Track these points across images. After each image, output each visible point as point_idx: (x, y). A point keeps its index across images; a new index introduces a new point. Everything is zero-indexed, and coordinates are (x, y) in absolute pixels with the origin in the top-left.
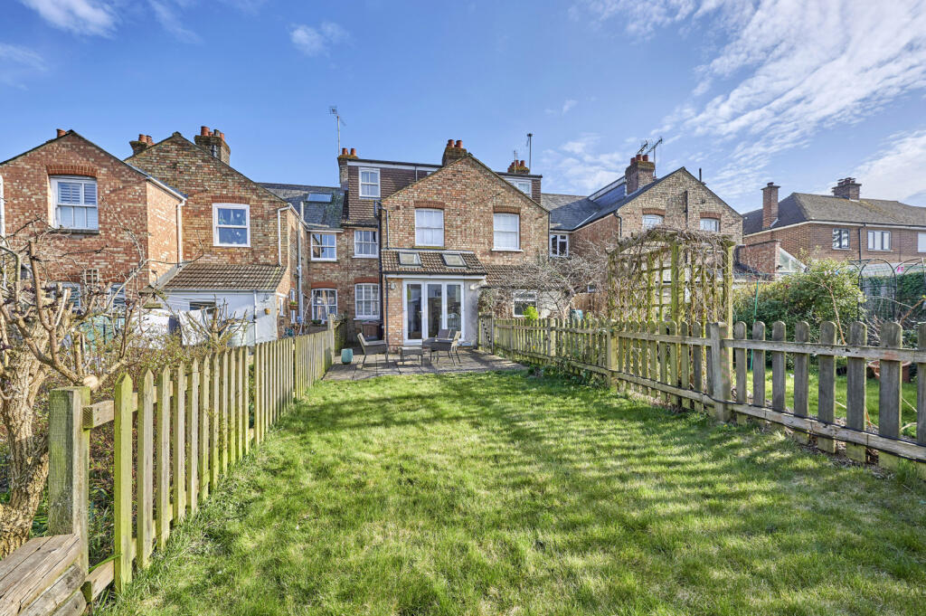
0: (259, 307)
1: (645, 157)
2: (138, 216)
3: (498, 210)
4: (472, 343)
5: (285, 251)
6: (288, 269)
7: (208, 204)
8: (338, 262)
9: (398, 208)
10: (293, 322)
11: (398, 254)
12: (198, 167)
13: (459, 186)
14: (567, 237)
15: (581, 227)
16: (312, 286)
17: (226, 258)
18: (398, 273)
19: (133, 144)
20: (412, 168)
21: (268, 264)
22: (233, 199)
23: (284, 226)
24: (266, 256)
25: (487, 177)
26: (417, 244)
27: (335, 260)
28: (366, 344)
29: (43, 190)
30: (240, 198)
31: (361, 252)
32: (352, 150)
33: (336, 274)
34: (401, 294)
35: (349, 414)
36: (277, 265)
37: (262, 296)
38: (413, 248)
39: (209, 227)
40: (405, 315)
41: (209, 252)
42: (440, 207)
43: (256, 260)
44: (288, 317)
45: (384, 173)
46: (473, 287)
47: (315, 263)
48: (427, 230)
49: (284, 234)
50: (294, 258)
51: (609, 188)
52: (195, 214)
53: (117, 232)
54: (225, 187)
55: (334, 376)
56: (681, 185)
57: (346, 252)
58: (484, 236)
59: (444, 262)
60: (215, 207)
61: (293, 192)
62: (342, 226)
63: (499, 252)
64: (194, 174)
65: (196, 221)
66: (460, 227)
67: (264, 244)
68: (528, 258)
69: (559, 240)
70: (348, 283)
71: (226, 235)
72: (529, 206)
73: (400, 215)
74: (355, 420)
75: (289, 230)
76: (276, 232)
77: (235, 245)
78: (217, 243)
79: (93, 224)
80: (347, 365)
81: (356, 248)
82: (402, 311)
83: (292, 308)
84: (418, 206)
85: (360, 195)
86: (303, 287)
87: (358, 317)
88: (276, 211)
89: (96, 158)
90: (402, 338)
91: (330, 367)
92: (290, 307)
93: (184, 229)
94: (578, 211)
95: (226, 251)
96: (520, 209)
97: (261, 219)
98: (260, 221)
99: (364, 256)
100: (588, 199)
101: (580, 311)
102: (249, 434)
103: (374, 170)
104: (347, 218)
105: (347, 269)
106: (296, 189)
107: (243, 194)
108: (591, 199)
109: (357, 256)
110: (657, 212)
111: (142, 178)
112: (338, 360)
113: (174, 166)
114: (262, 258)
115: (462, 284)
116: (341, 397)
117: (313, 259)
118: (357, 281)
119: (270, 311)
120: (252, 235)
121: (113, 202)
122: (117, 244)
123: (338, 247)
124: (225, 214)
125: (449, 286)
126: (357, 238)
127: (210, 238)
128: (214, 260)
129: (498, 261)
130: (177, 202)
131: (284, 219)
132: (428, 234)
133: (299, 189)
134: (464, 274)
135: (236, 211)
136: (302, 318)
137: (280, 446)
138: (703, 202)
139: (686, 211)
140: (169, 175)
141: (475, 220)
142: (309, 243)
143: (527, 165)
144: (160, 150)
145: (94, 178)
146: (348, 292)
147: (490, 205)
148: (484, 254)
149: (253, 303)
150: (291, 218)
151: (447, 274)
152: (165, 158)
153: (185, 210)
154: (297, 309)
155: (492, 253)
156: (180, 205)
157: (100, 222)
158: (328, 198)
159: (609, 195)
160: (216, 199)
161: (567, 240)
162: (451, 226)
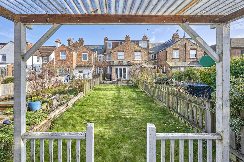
0: (89, 72)
1: (177, 34)
2: (72, 57)
3: (136, 51)
4: (129, 80)
5: (94, 61)
6: (94, 65)
7: (81, 53)
8: (103, 62)
9: (114, 52)
10: (95, 74)
11: (114, 61)
12: (80, 47)
13: (127, 47)
14: (156, 54)
15: (161, 51)
16: (98, 67)
17: (84, 63)
18: (113, 66)
19: (68, 40)
20: (119, 41)
21: (90, 64)
22: (85, 52)
23: (93, 57)
24: (90, 62)
25: (133, 44)
26: (118, 59)
27: (103, 61)
28: (107, 79)
29: (59, 54)
30: (86, 52)
31: (108, 59)
32: (107, 37)
33: (103, 64)
34: (114, 70)
35: (101, 89)
36: (92, 64)
37: (90, 70)
38: (117, 60)
39: (81, 57)
40: (115, 73)
41: (81, 62)
42: (123, 51)
43: (89, 63)
44: (94, 73)
45: (113, 43)
46: (129, 68)
47: (99, 62)
48: (120, 56)
49: (93, 58)
50: (95, 62)
51: (169, 41)
52: (79, 55)
53: (69, 60)
54: (84, 50)
55: (101, 85)
56: (184, 42)
57: (105, 60)
58: (132, 57)
59: (123, 63)
60: (82, 53)
61: (95, 47)
62: (104, 54)
63: (136, 60)
64: (79, 48)
65: (79, 56)
66: (127, 55)
67: (90, 60)
68: (143, 61)
69: (154, 55)
70: (106, 66)
71: (84, 59)
72: (143, 50)
73: (115, 53)
74: (102, 90)
75: (94, 57)
76: (92, 58)
77: (85, 60)
78: (82, 60)
79: (65, 59)
80: (103, 83)
81: (107, 59)
82: (114, 73)
83: (95, 72)
84: (118, 51)
85: (108, 48)
86: (97, 67)
87: (107, 73)
88: (92, 54)
89: (66, 48)
90: (114, 78)
91: (100, 83)
92: (94, 72)
93: (77, 58)
94: (161, 47)
95: (84, 61)
96: (141, 50)
97: (90, 55)
98: (89, 56)
99: (109, 60)
100: (164, 43)
101: (154, 73)
102: (90, 90)
103: (111, 42)
104: (105, 53)
105: (105, 63)
106: (95, 46)
107: (87, 51)
108: (165, 43)
109: (107, 60)
110: (177, 49)
111: (72, 51)
112: (102, 82)
113: (76, 47)
114: (90, 63)
115: (126, 67)
116: (101, 87)
117: (99, 61)
118: (107, 65)
119: (91, 73)
120: (88, 58)
121: (68, 55)
122: (69, 62)
123: (103, 59)
124: (84, 55)
125: (124, 68)
126: (107, 56)
127: (81, 59)
128: (82, 63)
129: (136, 62)
130: (76, 53)
131: (93, 55)
132: (120, 57)
133: (96, 46)
134: (127, 66)
135: (85, 54)
136: (97, 73)
137: (93, 91)
138: (191, 46)
139: (185, 48)
140: (75, 49)
141: (130, 53)
142: (98, 58)
143: (147, 37)
144: (74, 44)
145: (66, 51)
146: (105, 68)
147: (134, 50)
148: (132, 60)
149: (88, 71)
150: (95, 54)
151: (123, 66)
152: (75, 46)
153: (77, 55)
154: (96, 72)
155: (134, 60)
156: (77, 54)
157: (66, 58)
158: (102, 48)
159: (169, 43)
160: (82, 52)
161: (156, 55)
162: (125, 55)
